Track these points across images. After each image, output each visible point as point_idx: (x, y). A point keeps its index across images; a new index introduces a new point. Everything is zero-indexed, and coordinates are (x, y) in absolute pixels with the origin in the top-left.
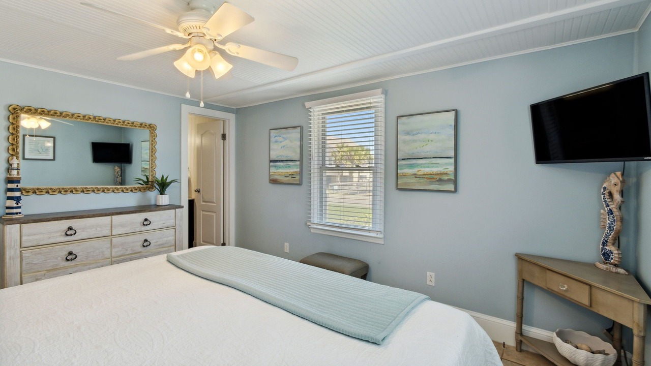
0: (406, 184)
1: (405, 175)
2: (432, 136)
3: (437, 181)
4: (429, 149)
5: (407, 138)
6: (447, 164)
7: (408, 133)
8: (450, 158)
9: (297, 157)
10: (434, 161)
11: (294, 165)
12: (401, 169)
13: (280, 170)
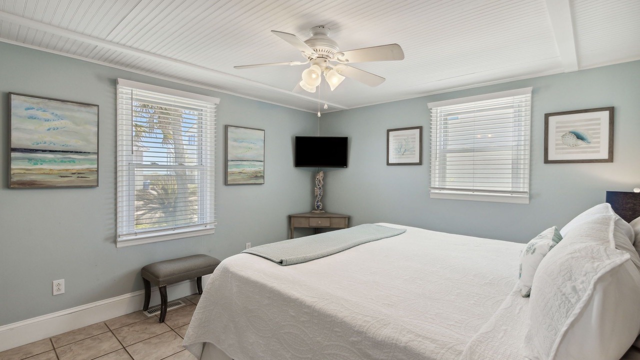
0: (234, 180)
1: (233, 173)
2: (252, 145)
3: (255, 177)
4: (249, 155)
5: (235, 144)
6: (260, 165)
7: (235, 140)
8: (262, 161)
9: (93, 148)
10: (253, 163)
11: (84, 159)
12: (230, 168)
13: (46, 166)
